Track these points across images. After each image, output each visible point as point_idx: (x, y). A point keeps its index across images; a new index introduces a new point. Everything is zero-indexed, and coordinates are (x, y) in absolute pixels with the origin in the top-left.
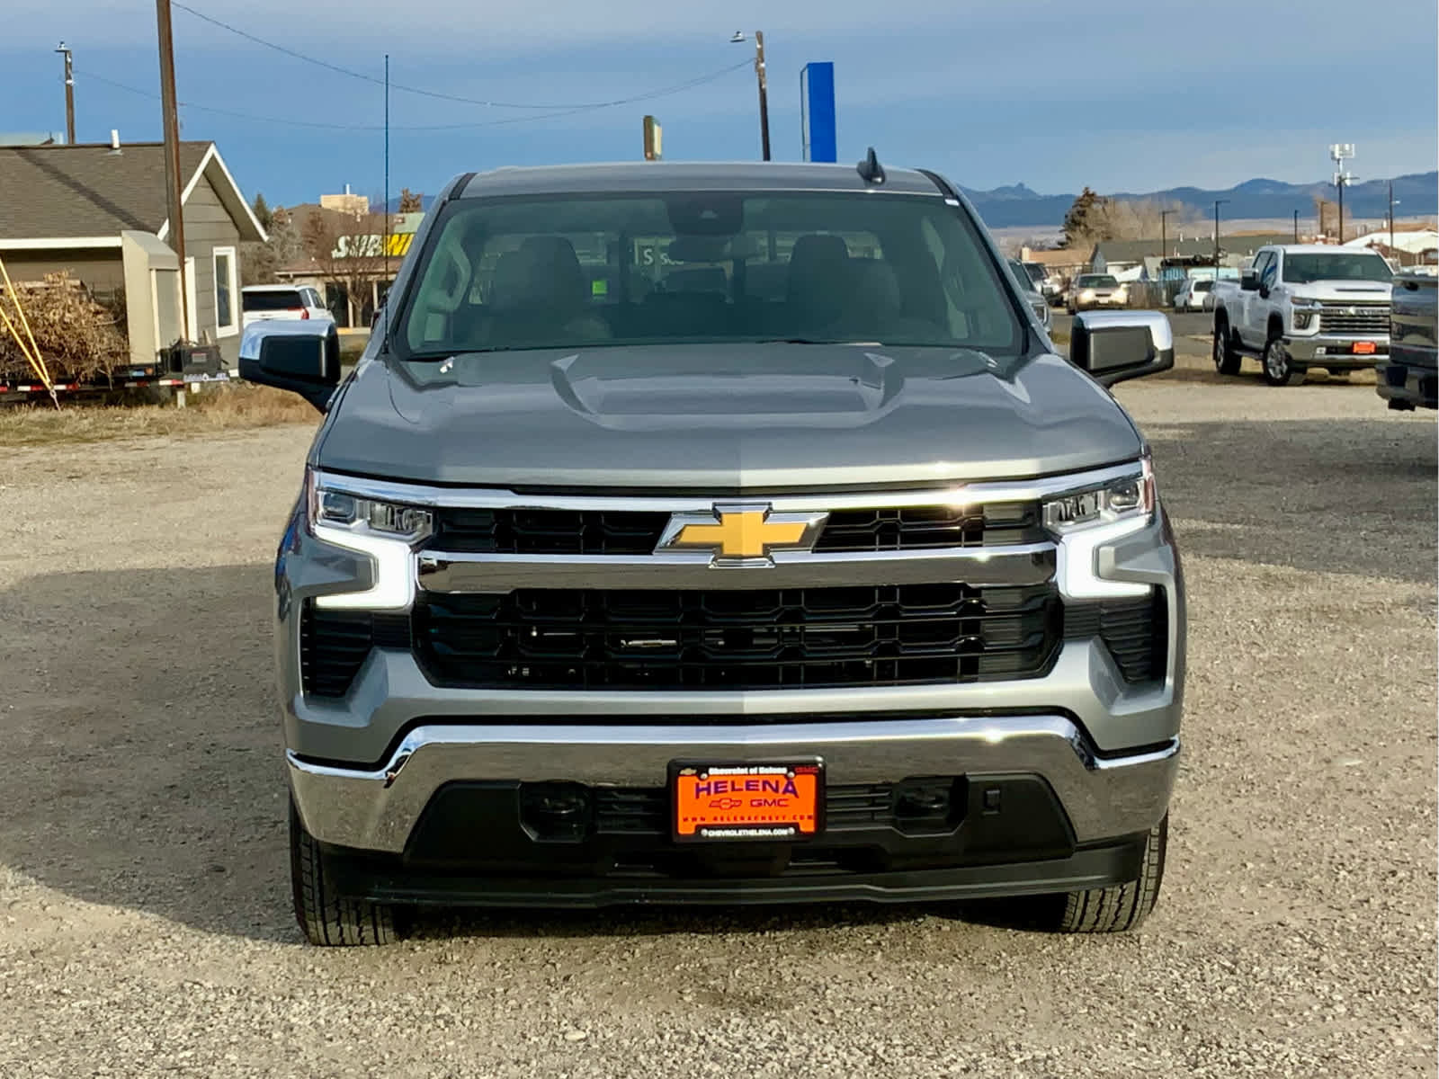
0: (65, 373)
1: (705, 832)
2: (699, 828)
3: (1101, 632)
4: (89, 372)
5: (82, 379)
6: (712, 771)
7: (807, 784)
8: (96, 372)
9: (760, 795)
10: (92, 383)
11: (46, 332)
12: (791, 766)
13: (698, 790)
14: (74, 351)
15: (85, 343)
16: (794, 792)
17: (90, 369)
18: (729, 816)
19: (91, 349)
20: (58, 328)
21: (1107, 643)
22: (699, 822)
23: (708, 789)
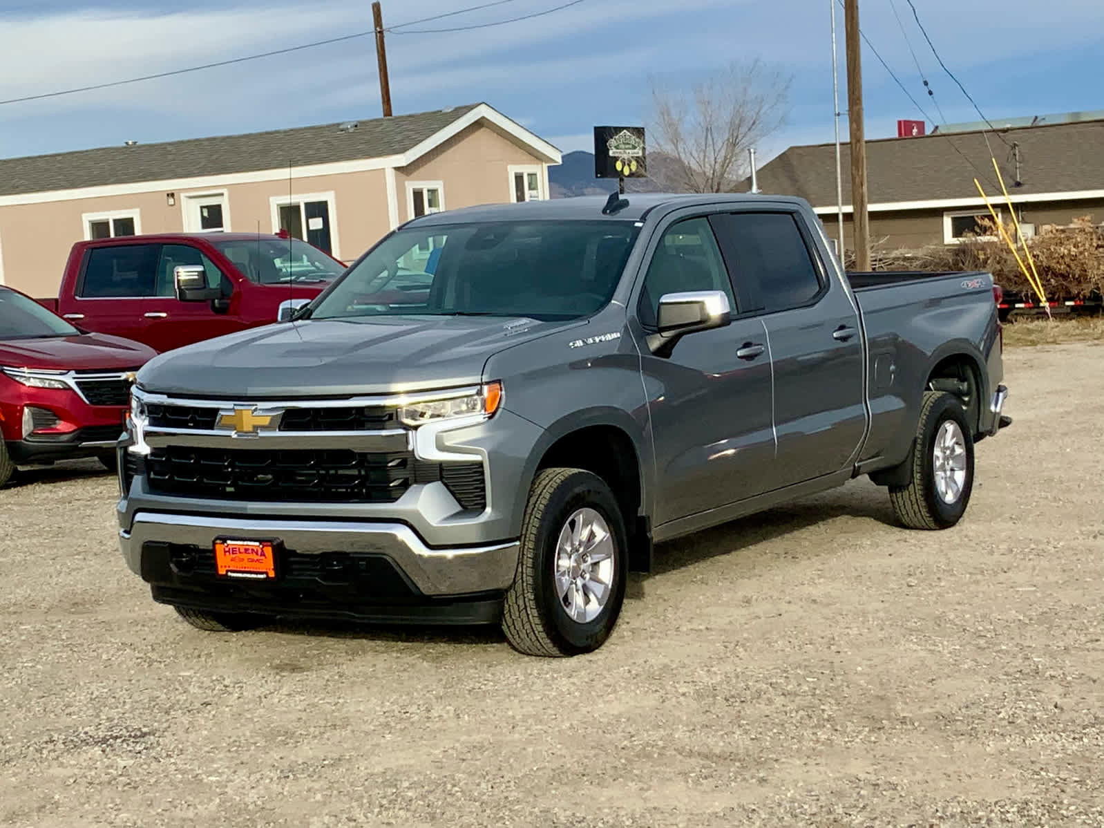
0: (1070, 293)
1: (229, 574)
2: (227, 571)
3: (441, 479)
4: (1087, 293)
5: (1081, 297)
6: (229, 542)
7: (269, 551)
8: (1092, 292)
9: (251, 556)
10: (1090, 299)
11: (1058, 262)
12: (261, 541)
13: (225, 552)
14: (1077, 276)
15: (1086, 271)
16: (264, 555)
17: (1087, 290)
18: (239, 566)
19: (1089, 274)
20: (1067, 260)
21: (446, 485)
22: (227, 569)
23: (229, 551)
